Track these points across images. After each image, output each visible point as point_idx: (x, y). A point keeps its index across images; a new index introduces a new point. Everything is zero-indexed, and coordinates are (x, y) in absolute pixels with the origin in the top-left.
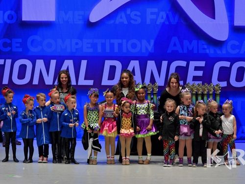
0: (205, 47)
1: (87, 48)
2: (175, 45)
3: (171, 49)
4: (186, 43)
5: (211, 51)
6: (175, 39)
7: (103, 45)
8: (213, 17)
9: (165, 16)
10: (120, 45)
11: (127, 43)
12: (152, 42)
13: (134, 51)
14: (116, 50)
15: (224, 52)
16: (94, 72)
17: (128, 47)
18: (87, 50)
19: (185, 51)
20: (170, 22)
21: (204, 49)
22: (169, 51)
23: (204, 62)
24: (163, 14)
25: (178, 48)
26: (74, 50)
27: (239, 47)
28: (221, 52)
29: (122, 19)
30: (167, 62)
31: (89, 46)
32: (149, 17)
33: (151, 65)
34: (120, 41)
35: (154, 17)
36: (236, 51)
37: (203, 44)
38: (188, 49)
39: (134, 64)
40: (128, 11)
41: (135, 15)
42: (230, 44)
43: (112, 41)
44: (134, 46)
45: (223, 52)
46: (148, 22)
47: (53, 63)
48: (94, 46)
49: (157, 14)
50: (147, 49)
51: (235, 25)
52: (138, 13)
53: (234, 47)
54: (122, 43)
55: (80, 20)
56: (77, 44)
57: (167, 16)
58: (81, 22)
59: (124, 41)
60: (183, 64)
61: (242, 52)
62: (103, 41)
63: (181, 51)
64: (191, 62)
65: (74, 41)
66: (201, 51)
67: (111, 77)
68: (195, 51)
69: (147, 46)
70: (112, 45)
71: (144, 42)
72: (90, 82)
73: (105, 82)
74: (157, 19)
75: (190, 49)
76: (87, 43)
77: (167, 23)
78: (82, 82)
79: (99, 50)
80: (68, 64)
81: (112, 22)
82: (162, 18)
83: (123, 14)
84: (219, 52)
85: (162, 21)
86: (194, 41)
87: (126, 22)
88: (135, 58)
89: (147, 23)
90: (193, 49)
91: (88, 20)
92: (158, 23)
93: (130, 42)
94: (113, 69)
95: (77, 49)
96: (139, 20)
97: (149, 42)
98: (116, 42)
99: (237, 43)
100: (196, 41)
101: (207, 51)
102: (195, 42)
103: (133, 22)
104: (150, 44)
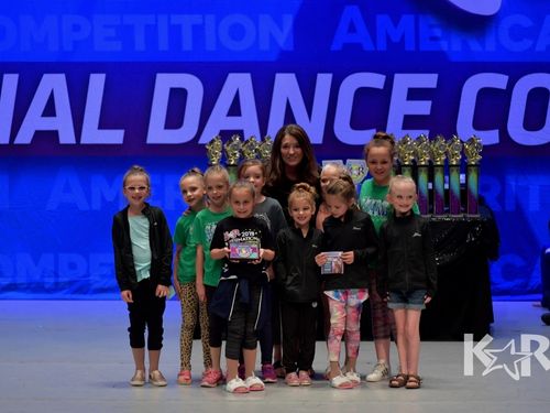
0: (438, 32)
1: (108, 39)
2: (352, 29)
3: (341, 39)
4: (383, 21)
5: (453, 45)
6: (352, 13)
7: (151, 32)
10: (198, 31)
11: (217, 24)
12: (288, 21)
13: (238, 48)
14: (187, 45)
15: (490, 45)
16: (127, 108)
17: (219, 36)
18: (106, 44)
19: (382, 46)
21: (434, 39)
22: (337, 45)
23: (434, 77)
25: (362, 37)
26: (68, 47)
28: (483, 46)
30: (330, 76)
31: (112, 32)
33: (286, 86)
34: (197, 19)
36: (526, 44)
37: (431, 26)
38: (388, 40)
39: (239, 84)
42: (506, 24)
43: (176, 19)
44: (237, 32)
45: (486, 47)
48: (125, 33)
50: (273, 40)
53: (517, 33)
54: (204, 24)
56: (76, 28)
59: (210, 19)
60: (375, 80)
61: (541, 46)
62: (150, 19)
63: (368, 46)
64: (397, 76)
65: (69, 20)
66: (426, 46)
67: (174, 120)
68: (410, 46)
69: (275, 32)
70: (175, 32)
71: (266, 21)
72: (115, 137)
73: (158, 134)
75: (396, 38)
76: (105, 26)
78: (93, 135)
79: (140, 44)
80: (54, 84)
84: (475, 46)
88: (240, 68)
90: (403, 37)
94: (178, 97)
95: (76, 43)
97: (279, 22)
98: (186, 21)
99: (526, 22)
100: (412, 17)
101: (444, 45)
102: (407, 20)
104: (282, 29)
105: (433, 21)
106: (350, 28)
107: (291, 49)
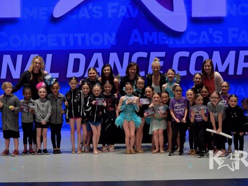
0: (165, 38)
1: (52, 42)
2: (136, 37)
3: (132, 41)
4: (146, 34)
5: (170, 42)
6: (136, 32)
7: (67, 39)
8: (172, 9)
9: (125, 10)
10: (83, 39)
11: (90, 36)
12: (114, 35)
13: (97, 44)
14: (80, 43)
15: (183, 42)
17: (90, 40)
18: (52, 44)
19: (146, 43)
20: (130, 16)
21: (164, 40)
22: (130, 43)
23: (164, 53)
24: (124, 8)
25: (139, 40)
26: (39, 45)
27: (197, 38)
28: (181, 42)
29: (84, 14)
30: (129, 53)
31: (54, 40)
32: (111, 12)
33: (114, 57)
34: (83, 35)
35: (115, 11)
36: (195, 42)
37: (163, 36)
38: (148, 41)
39: (98, 57)
40: (90, 6)
41: (97, 10)
42: (188, 35)
43: (76, 35)
44: (97, 39)
45: (182, 42)
46: (110, 15)
47: (20, 58)
48: (59, 40)
49: (118, 8)
50: (109, 42)
51: (193, 16)
52: (100, 8)
53: (192, 38)
54: (85, 37)
55: (44, 15)
56: (42, 39)
57: (128, 10)
58: (45, 18)
59: (87, 35)
60: (144, 55)
61: (200, 42)
62: (67, 35)
63: (141, 43)
64: (151, 53)
65: (39, 36)
66: (161, 42)
67: (76, 69)
68: (156, 43)
69: (110, 39)
70: (76, 39)
71: (106, 35)
72: (56, 75)
73: (70, 73)
74: (118, 13)
75: (151, 40)
76: (52, 38)
77: (128, 16)
79: (64, 44)
81: (75, 17)
82: (123, 12)
83: (85, 9)
84: (178, 42)
85: (123, 14)
86: (154, 32)
87: (88, 17)
88: (98, 51)
89: (109, 17)
90: (153, 39)
91: (52, 15)
92: (119, 16)
93: (93, 36)
94: (77, 61)
95: (42, 44)
96: (101, 14)
97: (110, 35)
98: (79, 36)
99: (195, 34)
100: (156, 33)
101: (167, 42)
102: (154, 34)
103: (95, 16)
104: (112, 37)
105: (163, 34)
106: (135, 36)
107: (115, 44)
